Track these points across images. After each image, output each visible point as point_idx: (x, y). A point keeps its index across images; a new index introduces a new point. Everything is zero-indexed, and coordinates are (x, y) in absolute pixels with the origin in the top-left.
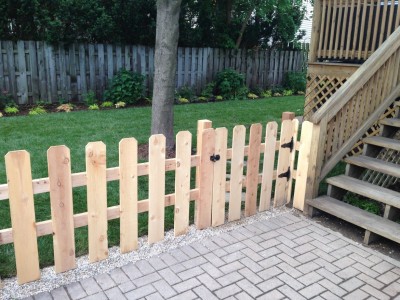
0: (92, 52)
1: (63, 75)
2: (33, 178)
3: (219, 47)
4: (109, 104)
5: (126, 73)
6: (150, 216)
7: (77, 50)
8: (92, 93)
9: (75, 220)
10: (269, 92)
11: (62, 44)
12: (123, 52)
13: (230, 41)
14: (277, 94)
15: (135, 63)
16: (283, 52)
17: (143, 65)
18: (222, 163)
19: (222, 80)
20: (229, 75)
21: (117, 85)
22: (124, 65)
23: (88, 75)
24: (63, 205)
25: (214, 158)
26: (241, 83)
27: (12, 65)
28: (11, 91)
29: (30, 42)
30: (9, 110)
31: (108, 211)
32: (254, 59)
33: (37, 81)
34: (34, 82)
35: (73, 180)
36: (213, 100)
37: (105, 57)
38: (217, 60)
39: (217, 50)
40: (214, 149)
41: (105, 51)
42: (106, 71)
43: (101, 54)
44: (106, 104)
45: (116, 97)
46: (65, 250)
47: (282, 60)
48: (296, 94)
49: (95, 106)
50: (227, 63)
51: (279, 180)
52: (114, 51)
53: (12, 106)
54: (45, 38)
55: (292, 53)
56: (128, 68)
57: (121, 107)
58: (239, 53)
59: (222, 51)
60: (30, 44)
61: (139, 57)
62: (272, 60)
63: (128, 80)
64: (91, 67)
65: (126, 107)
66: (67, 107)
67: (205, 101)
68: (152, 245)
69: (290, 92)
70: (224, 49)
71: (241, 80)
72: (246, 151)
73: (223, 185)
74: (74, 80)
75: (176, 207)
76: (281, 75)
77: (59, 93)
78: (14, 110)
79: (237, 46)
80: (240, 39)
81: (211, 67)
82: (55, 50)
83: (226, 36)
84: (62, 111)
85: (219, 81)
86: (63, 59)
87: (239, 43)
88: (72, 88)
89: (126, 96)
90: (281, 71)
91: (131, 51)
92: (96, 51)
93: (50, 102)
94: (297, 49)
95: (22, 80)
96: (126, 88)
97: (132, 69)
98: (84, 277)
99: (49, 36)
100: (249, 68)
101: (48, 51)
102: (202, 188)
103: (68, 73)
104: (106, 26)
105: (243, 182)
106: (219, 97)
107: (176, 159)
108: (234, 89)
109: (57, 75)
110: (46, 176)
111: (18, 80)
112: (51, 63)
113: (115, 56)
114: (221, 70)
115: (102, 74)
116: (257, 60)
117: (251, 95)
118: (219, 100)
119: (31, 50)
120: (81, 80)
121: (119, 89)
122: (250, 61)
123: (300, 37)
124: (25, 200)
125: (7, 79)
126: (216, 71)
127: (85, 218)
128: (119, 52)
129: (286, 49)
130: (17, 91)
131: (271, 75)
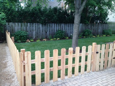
0: (51, 26)
1: (44, 31)
2: (58, 56)
3: (84, 23)
4: (55, 39)
5: (60, 31)
6: (81, 67)
7: (47, 25)
8: (51, 36)
9: (66, 67)
10: (99, 35)
11: (44, 24)
12: (59, 25)
13: (87, 22)
14: (101, 36)
15: (62, 28)
16: (102, 24)
17: (64, 28)
18: (99, 54)
19: (85, 32)
20: (87, 31)
21: (57, 34)
22: (59, 28)
23: (50, 31)
24: (63, 63)
25: (97, 53)
26: (91, 33)
27: (32, 29)
28: (31, 35)
29: (36, 23)
30: (31, 40)
31: (72, 65)
32: (94, 26)
33: (38, 33)
34: (37, 33)
35: (66, 56)
36: (83, 38)
37: (54, 27)
38: (83, 27)
39: (83, 24)
40: (97, 50)
41: (54, 25)
42: (54, 30)
43: (53, 26)
44: (54, 39)
45: (57, 37)
46: (63, 74)
47: (102, 26)
48: (107, 36)
49: (52, 39)
50: (86, 27)
51: (113, 59)
52: (57, 25)
53: (32, 39)
54: (40, 22)
55: (105, 24)
56: (60, 29)
57: (58, 40)
58: (90, 25)
59: (85, 24)
60: (36, 24)
61: (63, 26)
62: (99, 27)
63: (60, 32)
64: (51, 29)
65: (60, 39)
66: (45, 40)
67: (81, 38)
68: (82, 75)
69: (105, 35)
70: (86, 24)
71: (91, 32)
72: (105, 51)
73: (99, 60)
74: (46, 33)
75: (87, 65)
76: (102, 31)
77: (43, 36)
78: (33, 40)
79: (89, 23)
80: (90, 21)
81: (82, 29)
82: (42, 25)
83: (86, 20)
84: (44, 41)
85: (84, 32)
86: (44, 27)
87: (89, 22)
88: (46, 35)
89: (60, 37)
90: (102, 29)
91: (61, 25)
92: (52, 25)
93: (40, 38)
94: (106, 23)
95: (34, 33)
96: (60, 35)
97: (61, 30)
98: (67, 81)
99: (41, 22)
100: (93, 29)
101: (41, 26)
102: (94, 60)
103: (45, 31)
104: (55, 19)
105: (104, 60)
106: (84, 37)
107: (88, 53)
108: (89, 35)
109: (43, 31)
110: (61, 55)
111: (33, 33)
112: (41, 29)
113: (57, 26)
114: (84, 29)
115: (53, 31)
116: (95, 27)
117: (93, 36)
118: (84, 38)
119: (37, 25)
120: (48, 33)
121: (58, 35)
122: (93, 27)
123: (107, 20)
124: (56, 61)
125: (31, 33)
126: (83, 30)
127: (67, 66)
128: (58, 25)
129: (103, 23)
130: (33, 36)
131: (99, 31)
